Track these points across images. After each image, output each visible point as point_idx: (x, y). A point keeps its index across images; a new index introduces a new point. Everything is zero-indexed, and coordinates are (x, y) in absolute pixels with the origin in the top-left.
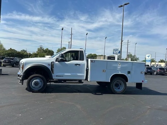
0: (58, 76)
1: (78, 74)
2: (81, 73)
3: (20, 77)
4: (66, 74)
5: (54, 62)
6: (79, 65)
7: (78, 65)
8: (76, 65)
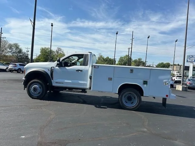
0: (58, 83)
4: (66, 81)
5: (54, 67)
6: (81, 71)
8: (78, 71)
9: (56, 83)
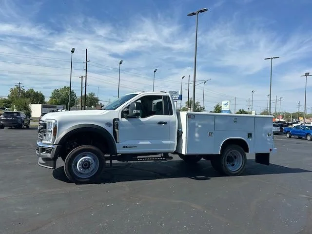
0: (127, 147)
1: (164, 142)
2: (169, 139)
3: (50, 152)
4: (141, 143)
5: (118, 119)
6: (165, 123)
7: (162, 123)
8: (160, 123)
9: (124, 147)
